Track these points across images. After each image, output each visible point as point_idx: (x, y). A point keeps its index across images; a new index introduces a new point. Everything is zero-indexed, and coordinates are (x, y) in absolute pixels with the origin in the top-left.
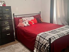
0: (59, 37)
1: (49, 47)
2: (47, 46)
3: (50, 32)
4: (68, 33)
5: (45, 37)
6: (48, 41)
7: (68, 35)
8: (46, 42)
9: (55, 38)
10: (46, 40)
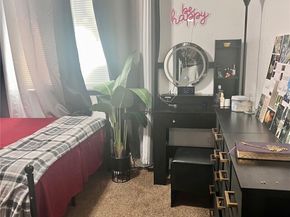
0: (55, 158)
1: (28, 201)
2: (18, 199)
3: (14, 150)
4: (77, 139)
5: (4, 170)
6: (19, 180)
7: (80, 144)
8: (14, 185)
9: (42, 163)
10: (10, 178)
